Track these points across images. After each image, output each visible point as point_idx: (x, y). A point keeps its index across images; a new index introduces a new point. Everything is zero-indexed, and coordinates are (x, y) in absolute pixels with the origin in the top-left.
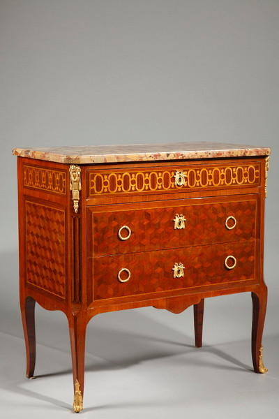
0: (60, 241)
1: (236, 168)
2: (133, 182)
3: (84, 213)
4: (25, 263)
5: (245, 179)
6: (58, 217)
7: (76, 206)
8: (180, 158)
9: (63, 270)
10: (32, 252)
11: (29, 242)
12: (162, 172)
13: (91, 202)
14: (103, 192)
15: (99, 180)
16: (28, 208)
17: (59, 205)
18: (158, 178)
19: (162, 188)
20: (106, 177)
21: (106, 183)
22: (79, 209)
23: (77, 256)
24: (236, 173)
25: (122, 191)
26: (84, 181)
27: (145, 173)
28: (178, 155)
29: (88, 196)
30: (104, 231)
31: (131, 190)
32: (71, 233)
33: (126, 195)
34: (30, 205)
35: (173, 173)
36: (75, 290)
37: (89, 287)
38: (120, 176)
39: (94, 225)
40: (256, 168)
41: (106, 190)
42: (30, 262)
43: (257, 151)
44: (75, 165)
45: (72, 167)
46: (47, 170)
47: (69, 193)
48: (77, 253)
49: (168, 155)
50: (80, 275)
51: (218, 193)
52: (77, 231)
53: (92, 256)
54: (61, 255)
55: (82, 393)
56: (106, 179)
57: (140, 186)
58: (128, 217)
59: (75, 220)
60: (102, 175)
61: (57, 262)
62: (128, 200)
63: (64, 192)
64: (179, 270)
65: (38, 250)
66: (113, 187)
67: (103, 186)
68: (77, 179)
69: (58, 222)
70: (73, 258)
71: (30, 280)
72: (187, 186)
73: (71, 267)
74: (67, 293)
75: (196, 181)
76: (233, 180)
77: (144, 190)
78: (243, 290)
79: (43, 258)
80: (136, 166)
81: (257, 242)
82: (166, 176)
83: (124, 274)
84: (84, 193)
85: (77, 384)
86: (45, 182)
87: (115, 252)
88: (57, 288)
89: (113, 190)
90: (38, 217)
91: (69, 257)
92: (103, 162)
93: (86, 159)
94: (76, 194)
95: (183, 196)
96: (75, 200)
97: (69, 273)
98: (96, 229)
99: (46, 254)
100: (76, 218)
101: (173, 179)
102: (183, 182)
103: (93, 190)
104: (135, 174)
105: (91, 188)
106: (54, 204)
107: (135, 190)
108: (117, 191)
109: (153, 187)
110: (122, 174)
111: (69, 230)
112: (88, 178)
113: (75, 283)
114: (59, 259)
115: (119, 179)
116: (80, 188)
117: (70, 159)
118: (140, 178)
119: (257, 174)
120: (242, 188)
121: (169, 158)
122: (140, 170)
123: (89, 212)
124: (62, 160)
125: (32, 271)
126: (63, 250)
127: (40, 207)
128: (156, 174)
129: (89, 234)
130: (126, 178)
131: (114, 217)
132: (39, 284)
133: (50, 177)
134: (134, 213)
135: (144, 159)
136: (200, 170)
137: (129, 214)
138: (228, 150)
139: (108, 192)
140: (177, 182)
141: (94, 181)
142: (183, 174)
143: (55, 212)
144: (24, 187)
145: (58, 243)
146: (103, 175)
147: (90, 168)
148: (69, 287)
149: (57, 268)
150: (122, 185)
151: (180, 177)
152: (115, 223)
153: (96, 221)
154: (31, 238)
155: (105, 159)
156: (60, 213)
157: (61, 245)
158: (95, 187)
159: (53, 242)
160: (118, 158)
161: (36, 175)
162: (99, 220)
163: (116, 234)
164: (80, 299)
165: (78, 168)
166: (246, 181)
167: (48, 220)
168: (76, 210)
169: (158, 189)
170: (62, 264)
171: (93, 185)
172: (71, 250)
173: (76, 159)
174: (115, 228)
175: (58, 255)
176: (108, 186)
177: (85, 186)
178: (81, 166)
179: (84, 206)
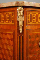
0: (9, 49)
3: (25, 33)
6: (8, 36)
7: (21, 29)
13: (28, 27)
14: (33, 23)
15: (31, 16)
17: (9, 30)
20: (34, 15)
21: (34, 18)
22: (23, 31)
23: (21, 56)
26: (25, 16)
29: (26, 24)
30: (33, 43)
32: (18, 44)
39: (29, 40)
41: (34, 21)
44: (21, 6)
45: (19, 8)
47: (16, 23)
48: (21, 55)
53: (28, 56)
54: (10, 56)
59: (20, 37)
60: (33, 13)
63: (12, 23)
66: (37, 20)
67: (33, 19)
68: (22, 14)
69: (8, 39)
87: (38, 53)
89: (37, 22)
91: (16, 57)
92: (34, 6)
94: (21, 23)
96: (20, 26)
98: (30, 41)
103: (29, 21)
105: (28, 20)
106: (5, 30)
108: (39, 22)
111: (16, 43)
112: (26, 14)
114: (9, 59)
116: (23, 20)
117: (18, 3)
124: (14, 4)
129: (27, 45)
133: (3, 16)
139: (35, 22)
141: (29, 16)
143: (6, 34)
145: (8, 50)
147: (28, 9)
153: (30, 38)
155: (35, 5)
156: (10, 34)
157: (10, 51)
158: (29, 19)
159: (5, 50)
163: (38, 44)
165: (22, 8)
168: (21, 32)
172: (18, 53)
173: (22, 3)
174: (38, 41)
175: (8, 57)
176: (35, 19)
177: (25, 19)
178: (24, 7)
179: (25, 30)
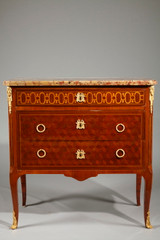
2: (47, 98)
5: (132, 101)
7: (10, 111)
12: (67, 93)
14: (26, 103)
18: (64, 97)
19: (68, 103)
24: (125, 96)
25: (39, 103)
26: (14, 96)
27: (55, 93)
28: (77, 83)
29: (16, 105)
30: (27, 126)
31: (45, 103)
33: (42, 106)
40: (142, 93)
53: (20, 140)
57: (52, 101)
64: (80, 154)
67: (27, 100)
68: (9, 95)
72: (87, 103)
75: (93, 100)
76: (122, 101)
77: (55, 103)
80: (49, 88)
82: (71, 96)
83: (41, 153)
87: (34, 139)
95: (84, 109)
101: (76, 98)
102: (83, 100)
104: (48, 93)
105: (18, 100)
108: (36, 103)
109: (61, 102)
115: (37, 96)
116: (12, 100)
118: (52, 96)
119: (142, 98)
120: (130, 106)
121: (70, 85)
123: (18, 114)
128: (63, 94)
131: (34, 118)
134: (47, 117)
136: (96, 93)
140: (78, 100)
141: (20, 96)
142: (83, 96)
146: (26, 93)
150: (39, 100)
151: (80, 97)
152: (34, 122)
155: (26, 84)
158: (21, 100)
160: (34, 83)
162: (24, 119)
165: (10, 88)
169: (65, 103)
176: (30, 100)
179: (14, 111)
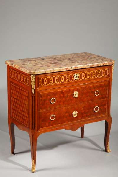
1: (100, 70)
2: (57, 80)
3: (36, 94)
4: (11, 109)
5: (103, 75)
7: (33, 91)
8: (76, 68)
9: (27, 116)
10: (14, 105)
11: (12, 100)
12: (69, 75)
14: (45, 85)
15: (43, 80)
16: (12, 87)
17: (26, 89)
18: (67, 77)
19: (69, 81)
20: (45, 79)
21: (45, 81)
22: (35, 92)
23: (34, 111)
24: (100, 72)
25: (52, 84)
26: (37, 81)
27: (62, 76)
28: (76, 67)
29: (38, 87)
30: (45, 101)
31: (56, 83)
32: (31, 102)
33: (54, 85)
34: (13, 86)
35: (73, 75)
36: (32, 125)
37: (38, 123)
38: (51, 78)
39: (40, 98)
40: (108, 69)
41: (45, 84)
42: (13, 108)
43: (109, 63)
45: (32, 75)
46: (20, 74)
47: (30, 86)
48: (34, 110)
49: (71, 68)
50: (35, 119)
51: (92, 81)
52: (34, 101)
53: (39, 111)
54: (27, 109)
55: (35, 165)
56: (46, 79)
57: (60, 81)
58: (54, 94)
61: (25, 112)
62: (54, 87)
63: (28, 84)
64: (75, 114)
65: (16, 105)
66: (48, 83)
67: (44, 82)
68: (34, 80)
69: (25, 96)
70: (32, 112)
71: (13, 116)
72: (79, 80)
73: (31, 115)
74: (29, 125)
75: (83, 77)
76: (98, 75)
77: (61, 82)
78: (102, 120)
79: (18, 108)
80: (58, 73)
81: (108, 100)
82: (71, 76)
83: (53, 117)
84: (37, 86)
85: (33, 161)
86: (19, 78)
87: (49, 109)
88: (25, 122)
90: (16, 91)
91: (30, 111)
92: (44, 73)
93: (37, 72)
94: (33, 86)
95: (78, 84)
96: (33, 88)
97: (30, 118)
98: (41, 100)
99: (20, 107)
100: (33, 96)
101: (73, 77)
102: (77, 78)
104: (58, 76)
105: (39, 84)
106: (24, 88)
107: (58, 83)
108: (50, 84)
109: (65, 81)
110: (52, 77)
111: (30, 100)
113: (32, 122)
114: (26, 111)
115: (51, 79)
116: (35, 84)
117: (31, 72)
118: (60, 78)
119: (109, 72)
120: (102, 78)
121: (72, 69)
122: (60, 75)
123: (39, 93)
124: (28, 72)
125: (14, 113)
126: (27, 108)
127: (17, 88)
128: (66, 76)
129: (39, 102)
130: (54, 78)
131: (49, 94)
132: (17, 119)
133: (22, 77)
134: (57, 92)
135: (62, 70)
136: (85, 73)
137: (55, 93)
138: (97, 64)
139: (46, 84)
140: (75, 78)
141: (41, 81)
142: (78, 75)
143: (24, 92)
144: (10, 78)
145: (25, 104)
146: (44, 78)
147: (39, 75)
148: (30, 123)
149: (25, 114)
150: (52, 81)
151: (76, 76)
152: (49, 97)
153: (41, 97)
154: (13, 99)
156: (27, 93)
157: (27, 106)
158: (41, 83)
159: (23, 104)
160: (51, 71)
161: (16, 74)
162: (43, 96)
164: (35, 128)
165: (34, 76)
166: (104, 75)
167: (21, 94)
168: (33, 93)
169: (67, 82)
170: (27, 113)
171: (40, 82)
172: (31, 108)
173: (33, 73)
174: (49, 99)
175: (26, 110)
176: (47, 82)
177: (37, 83)
178: (35, 75)
179: (37, 91)
